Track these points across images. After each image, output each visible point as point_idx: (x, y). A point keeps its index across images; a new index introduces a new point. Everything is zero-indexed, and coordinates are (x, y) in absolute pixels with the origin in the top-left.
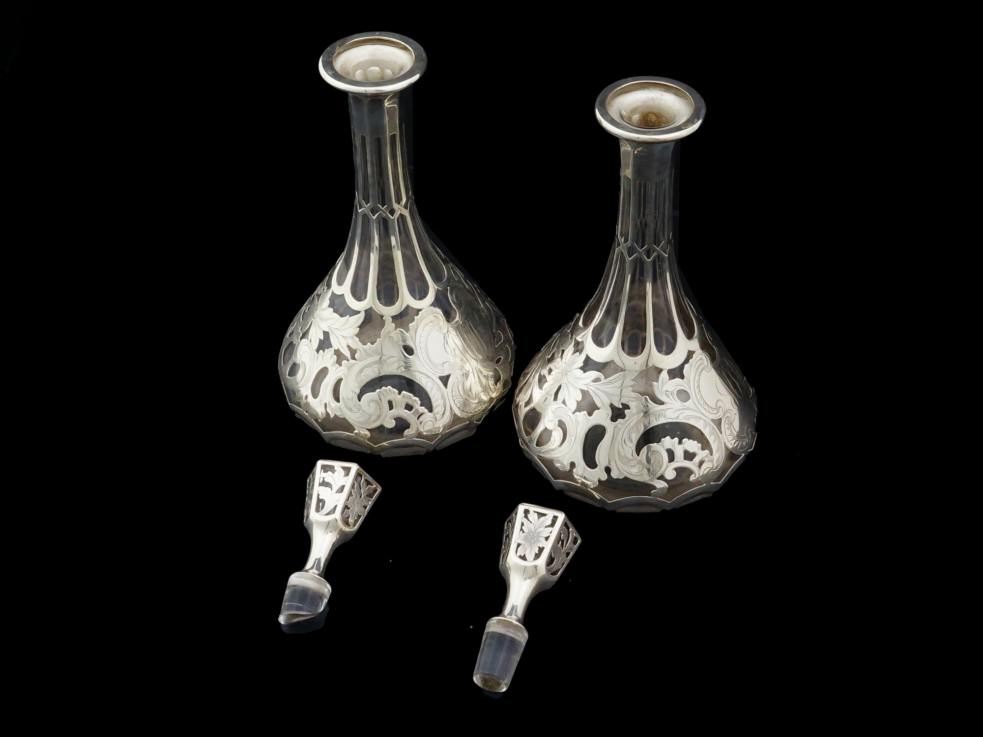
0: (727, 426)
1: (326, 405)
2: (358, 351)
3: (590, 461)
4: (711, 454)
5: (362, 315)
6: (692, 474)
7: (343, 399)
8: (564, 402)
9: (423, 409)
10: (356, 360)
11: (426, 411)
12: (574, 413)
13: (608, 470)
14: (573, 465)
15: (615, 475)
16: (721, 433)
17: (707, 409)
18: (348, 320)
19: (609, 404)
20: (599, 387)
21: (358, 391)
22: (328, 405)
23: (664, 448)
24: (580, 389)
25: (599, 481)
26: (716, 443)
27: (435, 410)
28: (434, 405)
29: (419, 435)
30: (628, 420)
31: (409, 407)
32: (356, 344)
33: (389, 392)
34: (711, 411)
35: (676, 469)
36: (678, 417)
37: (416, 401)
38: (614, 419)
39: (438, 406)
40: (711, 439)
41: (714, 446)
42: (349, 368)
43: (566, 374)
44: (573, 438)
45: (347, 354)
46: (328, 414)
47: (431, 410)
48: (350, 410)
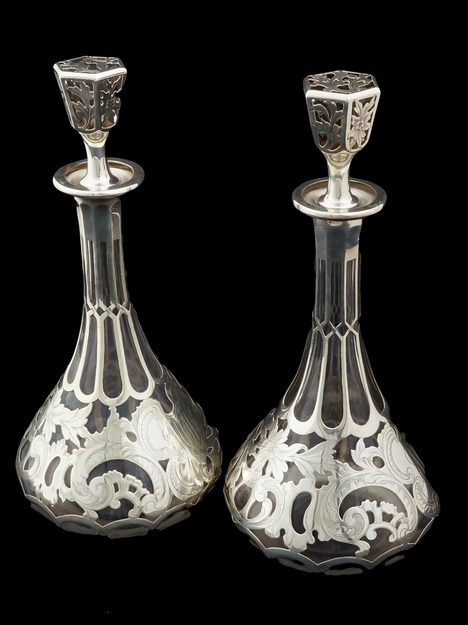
0: (417, 491)
1: (58, 491)
2: (87, 439)
3: (299, 527)
4: (406, 516)
5: (90, 407)
6: (391, 534)
7: (74, 484)
8: (272, 475)
9: (145, 491)
10: (85, 448)
11: (148, 492)
12: (281, 483)
13: (315, 534)
14: (282, 532)
15: (322, 538)
16: (413, 497)
17: (400, 475)
18: (77, 412)
19: (313, 471)
20: (303, 457)
21: (87, 476)
22: (60, 491)
23: (364, 510)
24: (286, 461)
25: (308, 545)
26: (410, 506)
27: (156, 492)
28: (155, 486)
29: (142, 515)
30: (331, 486)
31: (133, 489)
32: (84, 433)
33: (114, 475)
34: (403, 477)
35: (377, 530)
36: (375, 482)
37: (138, 483)
38: (318, 485)
39: (158, 488)
40: (405, 502)
41: (408, 509)
42: (79, 455)
43: (272, 450)
44: (282, 507)
45: (77, 442)
46: (59, 499)
47: (152, 491)
48: (80, 494)
